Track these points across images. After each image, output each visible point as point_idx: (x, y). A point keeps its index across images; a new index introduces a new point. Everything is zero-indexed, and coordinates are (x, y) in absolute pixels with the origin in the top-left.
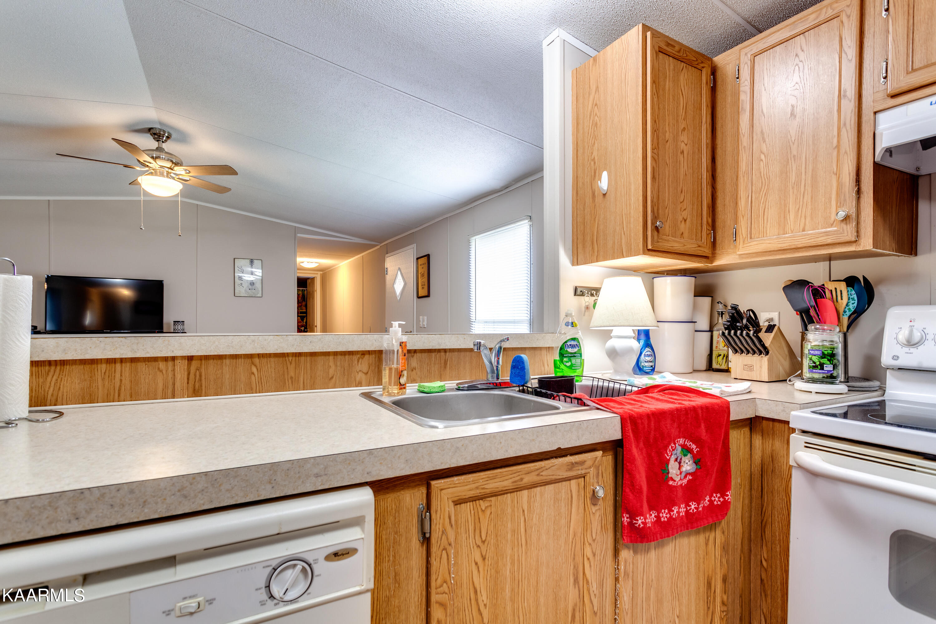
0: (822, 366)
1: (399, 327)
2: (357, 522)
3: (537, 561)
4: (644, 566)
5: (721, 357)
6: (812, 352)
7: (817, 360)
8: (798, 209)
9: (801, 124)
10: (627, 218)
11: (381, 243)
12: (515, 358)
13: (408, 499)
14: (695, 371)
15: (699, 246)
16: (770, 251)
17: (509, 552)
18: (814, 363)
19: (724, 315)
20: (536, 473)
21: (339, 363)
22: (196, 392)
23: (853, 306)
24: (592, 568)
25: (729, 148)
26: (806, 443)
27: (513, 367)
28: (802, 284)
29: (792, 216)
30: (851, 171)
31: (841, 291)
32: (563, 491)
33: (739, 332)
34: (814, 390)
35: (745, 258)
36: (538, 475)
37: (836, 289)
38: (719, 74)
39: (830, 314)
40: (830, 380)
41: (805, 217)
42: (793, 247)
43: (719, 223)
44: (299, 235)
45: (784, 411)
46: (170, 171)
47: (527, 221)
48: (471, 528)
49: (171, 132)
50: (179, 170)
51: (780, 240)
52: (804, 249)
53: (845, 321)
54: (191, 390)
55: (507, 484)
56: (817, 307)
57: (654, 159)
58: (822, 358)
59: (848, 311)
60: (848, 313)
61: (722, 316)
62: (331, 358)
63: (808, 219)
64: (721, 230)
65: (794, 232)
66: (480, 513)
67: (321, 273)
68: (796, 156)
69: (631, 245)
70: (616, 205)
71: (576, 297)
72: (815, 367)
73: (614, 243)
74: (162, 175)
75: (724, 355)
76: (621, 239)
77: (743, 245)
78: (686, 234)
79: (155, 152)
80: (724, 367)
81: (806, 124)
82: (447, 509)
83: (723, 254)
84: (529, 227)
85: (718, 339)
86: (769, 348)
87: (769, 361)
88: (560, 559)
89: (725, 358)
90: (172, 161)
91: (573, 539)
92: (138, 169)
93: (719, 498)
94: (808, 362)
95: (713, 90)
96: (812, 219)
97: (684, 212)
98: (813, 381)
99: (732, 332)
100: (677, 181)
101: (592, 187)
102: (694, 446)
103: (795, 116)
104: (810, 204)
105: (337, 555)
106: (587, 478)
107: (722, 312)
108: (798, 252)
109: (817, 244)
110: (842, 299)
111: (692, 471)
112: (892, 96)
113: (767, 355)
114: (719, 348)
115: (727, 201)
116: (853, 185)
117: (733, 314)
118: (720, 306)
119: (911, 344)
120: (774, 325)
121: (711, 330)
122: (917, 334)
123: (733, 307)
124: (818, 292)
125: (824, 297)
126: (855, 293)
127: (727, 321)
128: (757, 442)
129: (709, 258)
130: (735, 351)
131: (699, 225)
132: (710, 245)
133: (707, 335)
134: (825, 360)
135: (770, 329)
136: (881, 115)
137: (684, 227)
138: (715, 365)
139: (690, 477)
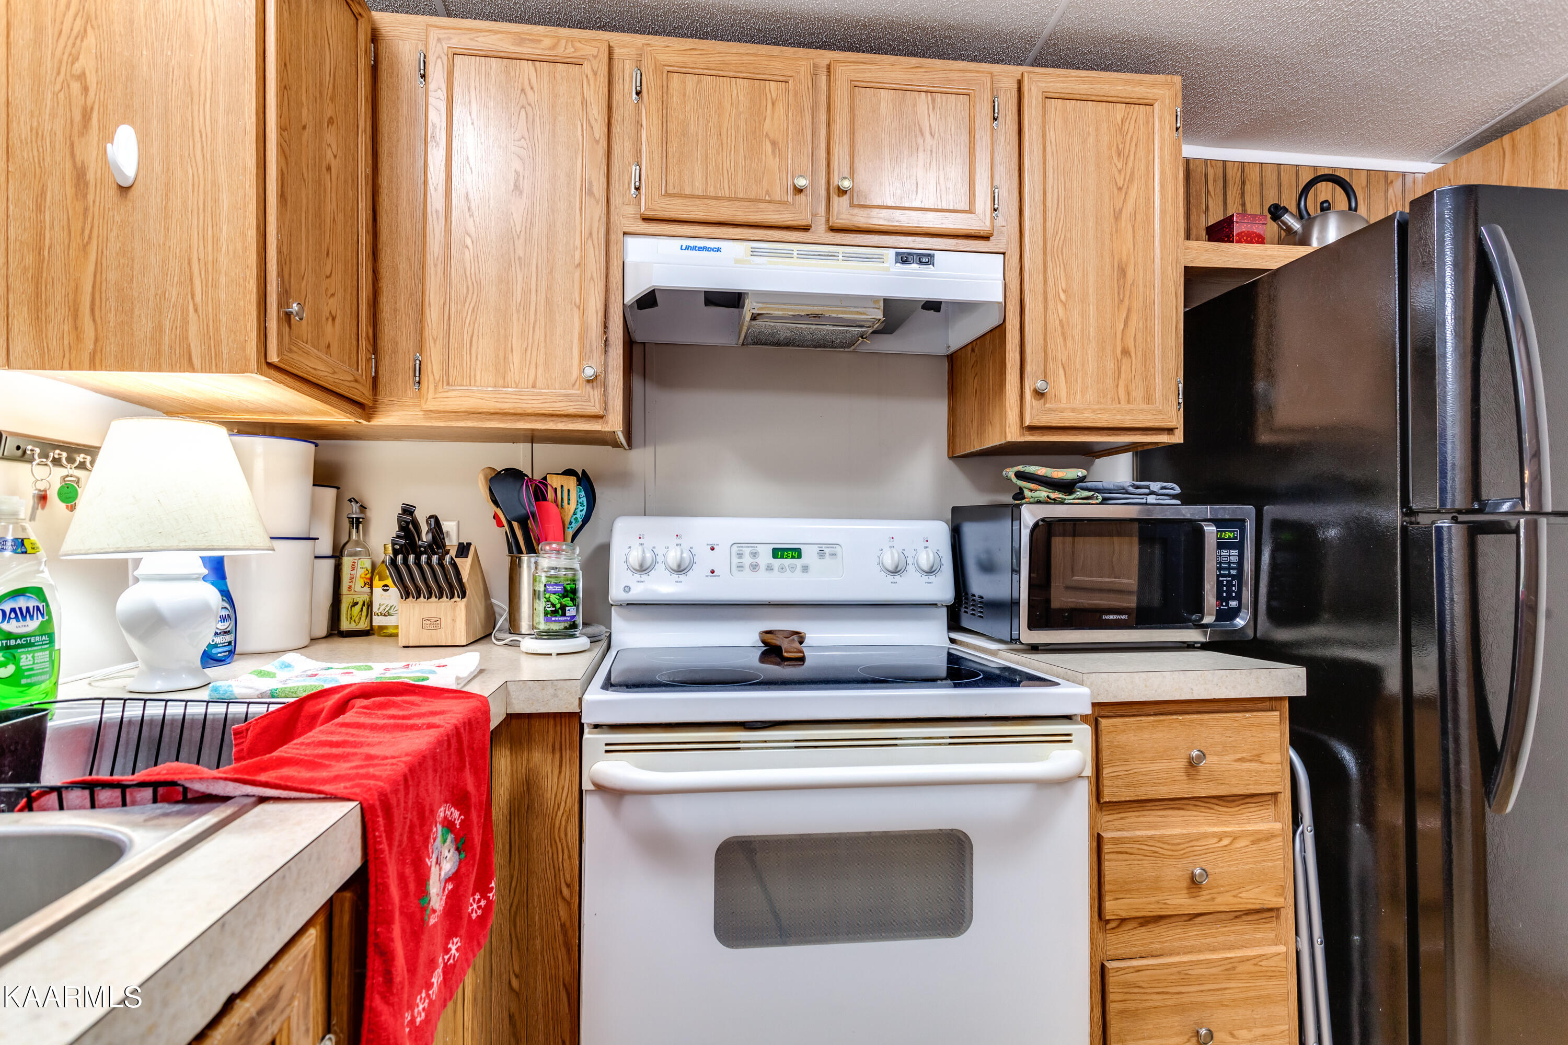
0: (563, 608)
5: (358, 607)
6: (550, 588)
7: (557, 601)
8: (526, 350)
9: (530, 209)
10: (207, 271)
14: (314, 640)
15: (356, 381)
16: (480, 413)
18: (554, 605)
19: (361, 525)
23: (580, 515)
25: (405, 203)
26: (607, 745)
28: (513, 475)
29: (516, 358)
30: (598, 307)
31: (569, 491)
33: (424, 558)
34: (554, 652)
35: (436, 419)
37: (562, 486)
38: (383, 46)
39: (553, 527)
40: (571, 632)
41: (536, 364)
42: (519, 411)
43: (385, 342)
45: (555, 696)
51: (498, 396)
52: (533, 418)
56: (538, 515)
57: (283, 151)
58: (564, 597)
59: (574, 522)
60: (575, 526)
61: (357, 528)
63: (541, 369)
64: (387, 357)
65: (520, 385)
68: (523, 259)
69: (218, 343)
70: (167, 230)
72: (555, 612)
73: (159, 328)
75: (364, 602)
76: (185, 321)
77: (435, 393)
78: (334, 349)
80: (363, 625)
81: (538, 212)
83: (393, 405)
85: (353, 573)
86: (467, 586)
87: (468, 607)
89: (365, 609)
93: (479, 901)
94: (544, 604)
95: (375, 73)
96: (546, 368)
97: (332, 300)
98: (553, 635)
99: (411, 558)
100: (320, 225)
102: (453, 813)
103: (522, 192)
104: (542, 345)
107: (357, 519)
108: (525, 421)
109: (554, 412)
110: (569, 504)
111: (452, 870)
112: (646, 219)
113: (464, 596)
114: (354, 589)
115: (401, 304)
116: (600, 329)
117: (408, 523)
118: (355, 507)
119: (643, 569)
120: (469, 544)
121: (337, 554)
122: (649, 555)
123: (408, 510)
124: (540, 491)
125: (545, 499)
126: (583, 493)
127: (398, 537)
128: (503, 761)
129: (365, 409)
130: (406, 594)
131: (354, 337)
132: (370, 381)
133: (329, 564)
134: (567, 601)
135: (463, 550)
136: (631, 242)
137: (331, 332)
138: (345, 625)
139: (450, 886)
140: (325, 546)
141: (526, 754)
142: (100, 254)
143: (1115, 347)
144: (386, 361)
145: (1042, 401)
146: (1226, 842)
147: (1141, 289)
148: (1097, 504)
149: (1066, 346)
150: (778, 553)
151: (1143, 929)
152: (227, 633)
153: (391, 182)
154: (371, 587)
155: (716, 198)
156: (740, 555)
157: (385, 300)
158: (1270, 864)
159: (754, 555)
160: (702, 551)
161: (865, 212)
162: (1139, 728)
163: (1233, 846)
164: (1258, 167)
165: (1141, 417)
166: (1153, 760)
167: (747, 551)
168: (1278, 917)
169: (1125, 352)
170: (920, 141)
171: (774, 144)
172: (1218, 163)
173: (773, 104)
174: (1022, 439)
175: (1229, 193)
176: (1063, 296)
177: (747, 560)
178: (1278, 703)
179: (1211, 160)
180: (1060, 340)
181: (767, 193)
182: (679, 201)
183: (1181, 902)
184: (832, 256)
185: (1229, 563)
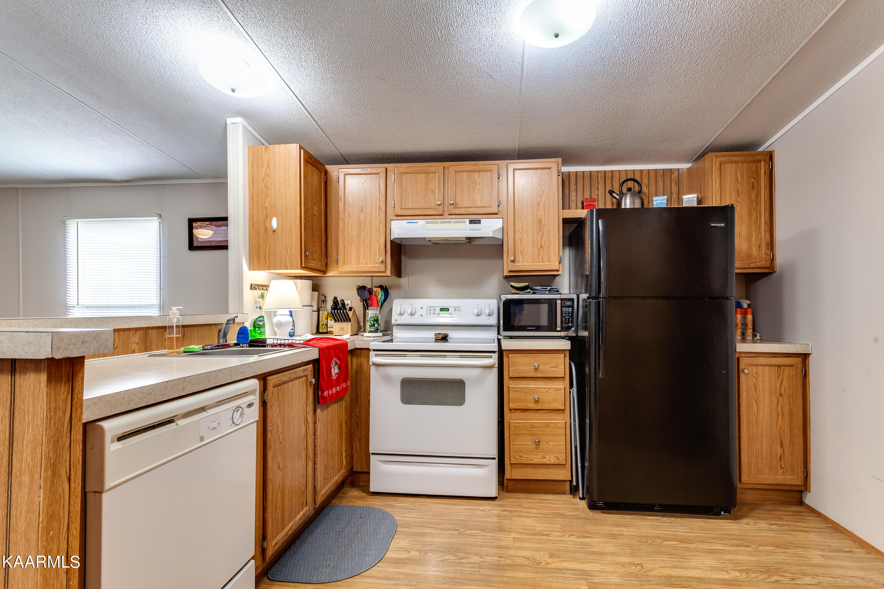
0: (374, 324)
1: (177, 310)
2: (252, 392)
3: (294, 414)
4: (323, 416)
5: (324, 325)
6: (371, 319)
8: (364, 254)
9: (365, 215)
10: (290, 247)
12: (241, 328)
15: (322, 266)
16: (353, 272)
18: (371, 324)
23: (382, 299)
25: (334, 216)
26: (375, 354)
27: (239, 333)
28: (363, 287)
29: (362, 256)
30: (384, 241)
31: (378, 292)
32: (301, 383)
33: (339, 311)
34: (371, 336)
35: (342, 274)
36: (295, 374)
37: (376, 290)
38: (328, 175)
39: (375, 302)
40: (376, 331)
42: (363, 271)
43: (329, 254)
45: (366, 344)
47: (156, 218)
48: (277, 399)
51: (357, 267)
53: (380, 304)
55: (287, 378)
56: (370, 299)
58: (374, 321)
60: (381, 302)
61: (324, 303)
63: (368, 259)
65: (363, 264)
69: (292, 263)
70: (282, 239)
71: (251, 290)
72: (372, 326)
73: (281, 261)
75: (326, 324)
76: (286, 259)
77: (341, 267)
78: (316, 259)
80: (325, 331)
83: (331, 270)
84: (158, 223)
85: (322, 316)
86: (351, 319)
87: (351, 325)
88: (301, 412)
89: (326, 326)
91: (304, 403)
93: (345, 385)
94: (368, 324)
95: (326, 183)
96: (370, 259)
97: (316, 247)
98: (371, 332)
99: (336, 311)
100: (313, 230)
101: (264, 224)
102: (338, 361)
103: (363, 211)
104: (369, 252)
105: (249, 406)
106: (308, 376)
107: (324, 300)
108: (365, 273)
109: (372, 271)
110: (379, 295)
111: (338, 373)
112: (396, 216)
113: (350, 322)
114: (323, 321)
115: (333, 243)
116: (384, 248)
117: (335, 302)
118: (323, 297)
119: (401, 314)
120: (352, 307)
121: (318, 311)
122: (403, 310)
123: (335, 298)
124: (370, 291)
125: (372, 294)
126: (383, 293)
127: (333, 305)
128: (354, 360)
129: (324, 272)
130: (335, 321)
131: (321, 254)
132: (325, 265)
133: (316, 313)
134: (375, 323)
135: (351, 309)
136: (392, 222)
137: (316, 255)
138: (321, 331)
139: (337, 375)
140: (315, 308)
141: (360, 359)
142: (270, 245)
143: (538, 245)
144: (329, 259)
145: (513, 263)
146: (546, 390)
147: (547, 227)
148: (531, 294)
149: (521, 245)
150: (442, 310)
151: (522, 413)
152: (293, 329)
153: (330, 211)
154: (327, 320)
155: (415, 209)
156: (430, 310)
157: (329, 242)
158: (560, 397)
159: (434, 310)
160: (418, 309)
161: (458, 209)
162: (520, 357)
163: (548, 391)
164: (618, 172)
165: (546, 267)
166: (525, 366)
167: (432, 309)
168: (564, 413)
169: (541, 247)
170: (476, 187)
171: (432, 191)
172: (602, 172)
173: (432, 180)
174: (509, 275)
175: (607, 182)
176: (520, 231)
177: (432, 312)
178: (565, 352)
179: (599, 171)
180: (519, 244)
181: (430, 206)
182: (405, 210)
183: (532, 406)
184: (450, 222)
185: (569, 312)
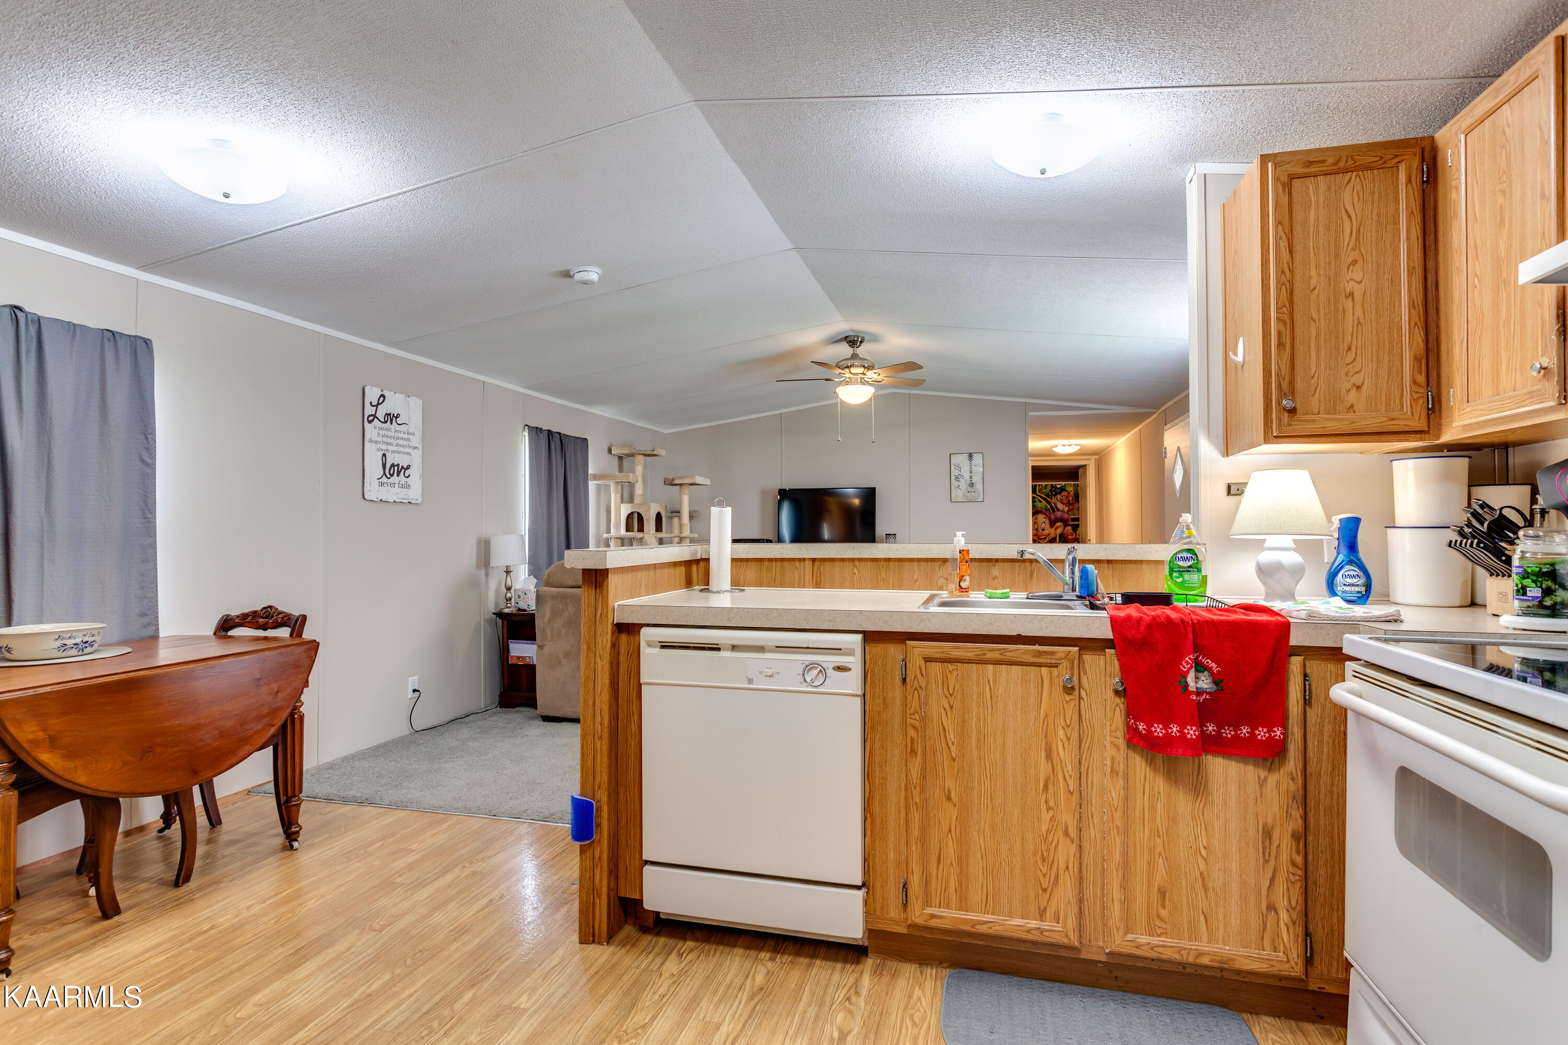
3: (1004, 725)
4: (1146, 775)
6: (1517, 570)
7: (1519, 581)
11: (1159, 409)
13: (892, 650)
17: (974, 708)
18: (1517, 585)
20: (1000, 652)
21: (922, 569)
22: (818, 585)
24: (1066, 750)
26: (1354, 671)
29: (1504, 367)
32: (1032, 674)
36: (1001, 654)
38: (1439, 159)
43: (1443, 380)
44: (1031, 414)
46: (863, 376)
48: (940, 682)
49: (863, 335)
50: (871, 375)
54: (815, 583)
55: (970, 655)
58: (1525, 578)
62: (916, 564)
66: (948, 673)
67: (1097, 457)
71: (1230, 497)
72: (1518, 592)
74: (856, 383)
79: (849, 361)
82: (918, 662)
88: (1030, 731)
90: (864, 366)
91: (1044, 719)
92: (837, 380)
93: (1265, 733)
97: (1356, 376)
99: (1464, 541)
100: (1337, 336)
102: (1214, 665)
105: (839, 669)
106: (1059, 668)
111: (1212, 691)
116: (1554, 322)
137: (1355, 398)
139: (1205, 696)
